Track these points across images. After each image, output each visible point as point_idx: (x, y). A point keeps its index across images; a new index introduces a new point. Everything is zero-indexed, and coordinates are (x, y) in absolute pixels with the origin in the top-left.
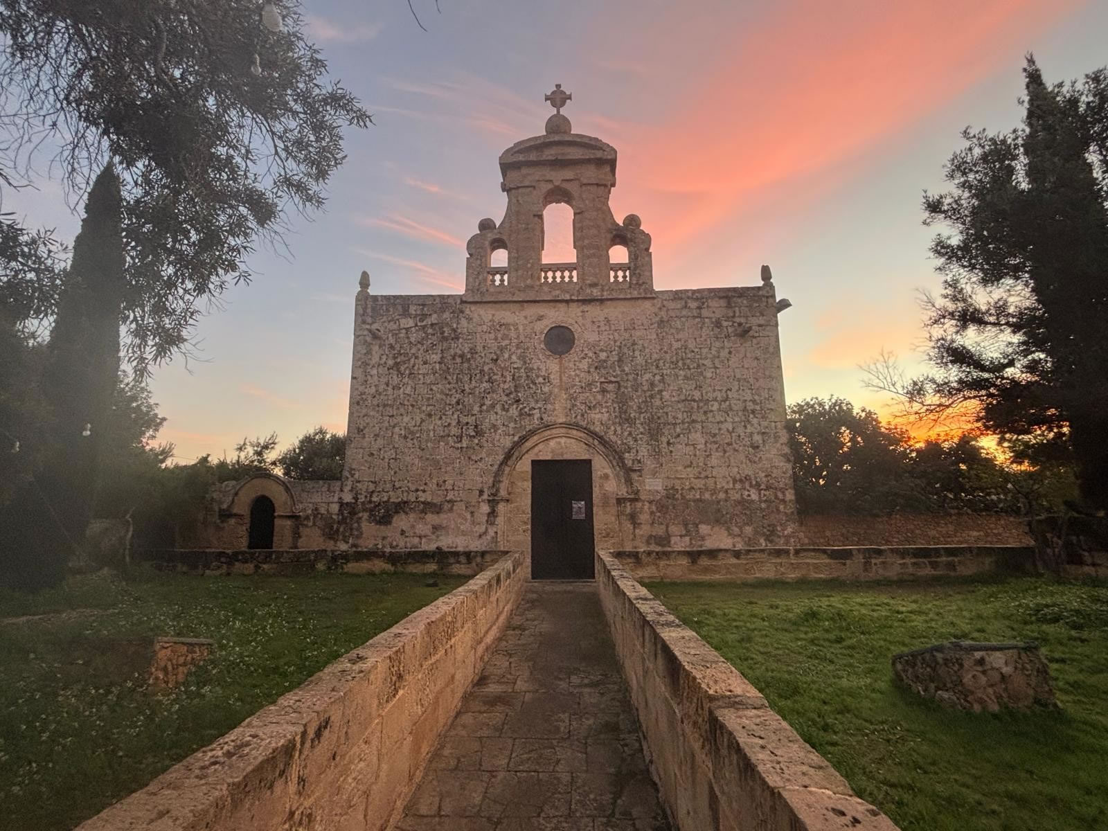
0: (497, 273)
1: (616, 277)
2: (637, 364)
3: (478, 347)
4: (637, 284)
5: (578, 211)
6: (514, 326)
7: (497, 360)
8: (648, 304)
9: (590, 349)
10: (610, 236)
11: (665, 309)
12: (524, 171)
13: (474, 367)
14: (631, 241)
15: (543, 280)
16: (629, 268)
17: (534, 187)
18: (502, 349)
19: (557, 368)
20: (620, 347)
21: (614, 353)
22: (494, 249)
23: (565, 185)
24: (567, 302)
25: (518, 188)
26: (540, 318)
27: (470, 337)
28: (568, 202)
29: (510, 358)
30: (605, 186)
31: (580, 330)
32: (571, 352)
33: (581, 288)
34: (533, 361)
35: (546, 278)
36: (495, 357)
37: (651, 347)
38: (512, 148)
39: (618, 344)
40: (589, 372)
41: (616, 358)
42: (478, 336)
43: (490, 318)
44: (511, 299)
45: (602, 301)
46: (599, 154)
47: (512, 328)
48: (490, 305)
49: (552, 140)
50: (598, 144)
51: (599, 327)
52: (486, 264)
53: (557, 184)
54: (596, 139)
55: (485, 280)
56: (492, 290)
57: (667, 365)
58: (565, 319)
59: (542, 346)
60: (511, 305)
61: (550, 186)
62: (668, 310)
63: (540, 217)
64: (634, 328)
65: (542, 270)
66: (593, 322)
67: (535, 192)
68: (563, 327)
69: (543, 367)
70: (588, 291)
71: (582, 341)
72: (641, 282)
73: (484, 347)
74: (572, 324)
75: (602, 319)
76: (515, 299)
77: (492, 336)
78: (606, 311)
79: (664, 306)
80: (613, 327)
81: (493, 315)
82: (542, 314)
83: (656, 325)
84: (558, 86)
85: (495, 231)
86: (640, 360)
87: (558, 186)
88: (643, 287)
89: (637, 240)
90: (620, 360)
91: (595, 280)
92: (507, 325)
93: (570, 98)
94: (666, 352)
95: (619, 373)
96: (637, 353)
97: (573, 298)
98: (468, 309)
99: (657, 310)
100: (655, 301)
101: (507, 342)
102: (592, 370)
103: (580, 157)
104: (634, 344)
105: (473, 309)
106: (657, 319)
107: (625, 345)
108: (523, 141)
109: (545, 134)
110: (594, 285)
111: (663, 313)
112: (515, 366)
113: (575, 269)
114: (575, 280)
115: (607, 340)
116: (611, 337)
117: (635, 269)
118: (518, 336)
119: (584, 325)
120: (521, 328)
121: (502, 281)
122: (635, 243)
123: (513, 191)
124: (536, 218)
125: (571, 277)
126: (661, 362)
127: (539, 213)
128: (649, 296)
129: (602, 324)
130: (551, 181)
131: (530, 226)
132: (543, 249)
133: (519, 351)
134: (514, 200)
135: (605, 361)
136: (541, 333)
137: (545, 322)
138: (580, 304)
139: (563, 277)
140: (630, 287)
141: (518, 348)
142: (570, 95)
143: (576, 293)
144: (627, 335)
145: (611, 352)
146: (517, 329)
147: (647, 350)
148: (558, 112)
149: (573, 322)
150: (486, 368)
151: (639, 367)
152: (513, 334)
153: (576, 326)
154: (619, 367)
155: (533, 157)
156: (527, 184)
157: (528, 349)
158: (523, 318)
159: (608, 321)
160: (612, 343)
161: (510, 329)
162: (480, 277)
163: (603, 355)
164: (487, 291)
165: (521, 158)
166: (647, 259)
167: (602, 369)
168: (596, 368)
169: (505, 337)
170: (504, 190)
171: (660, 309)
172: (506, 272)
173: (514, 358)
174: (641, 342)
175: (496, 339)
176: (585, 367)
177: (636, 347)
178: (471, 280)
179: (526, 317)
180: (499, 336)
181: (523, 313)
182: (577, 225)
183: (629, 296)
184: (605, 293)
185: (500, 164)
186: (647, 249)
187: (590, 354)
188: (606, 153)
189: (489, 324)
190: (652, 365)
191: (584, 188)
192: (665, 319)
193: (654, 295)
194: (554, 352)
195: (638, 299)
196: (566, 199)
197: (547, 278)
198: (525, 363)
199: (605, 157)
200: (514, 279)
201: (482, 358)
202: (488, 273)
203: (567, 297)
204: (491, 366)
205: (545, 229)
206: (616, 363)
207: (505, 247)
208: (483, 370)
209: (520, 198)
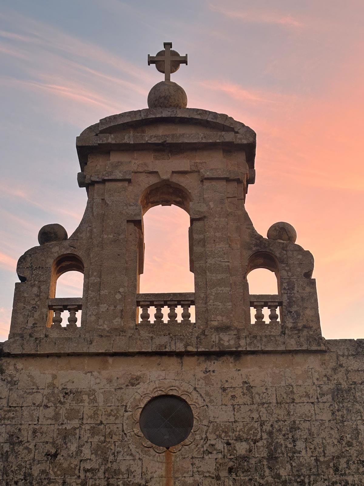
0: (65, 308)
1: (259, 317)
2: (301, 465)
3: (24, 433)
4: (294, 328)
5: (197, 217)
6: (89, 396)
7: (55, 455)
8: (313, 362)
9: (219, 436)
10: (248, 254)
11: (343, 370)
12: (115, 158)
13: (14, 468)
14: (282, 262)
15: (140, 320)
16: (280, 304)
17: (129, 181)
18: (66, 435)
19: (162, 471)
20: (270, 433)
21: (259, 444)
22: (61, 270)
23: (176, 179)
24: (180, 355)
25: (104, 181)
26: (134, 381)
27: (11, 415)
28: (180, 204)
29: (79, 451)
30: (239, 181)
31: (200, 401)
32: (187, 441)
33: (203, 333)
34: (120, 457)
35: (145, 316)
36: (53, 451)
37: (323, 435)
38: (97, 125)
39: (267, 427)
40: (218, 478)
41: (264, 453)
42: (25, 413)
43: (49, 380)
44: (85, 350)
45: (237, 355)
46: (229, 137)
47: (85, 397)
48: (50, 359)
49: (158, 116)
50: (227, 123)
51: (233, 397)
52: (48, 294)
53: (165, 177)
54: (224, 116)
55: (44, 318)
56: (54, 335)
57: (353, 467)
58: (177, 383)
59: (137, 430)
60: (86, 360)
61: (153, 180)
62: (348, 371)
63: (139, 224)
64: (293, 401)
65: (138, 304)
66: (224, 389)
67: (130, 188)
68: (173, 396)
69: (136, 468)
70: (215, 337)
71: (205, 422)
72: (300, 325)
73: (35, 432)
74: (188, 393)
75: (238, 383)
76: (93, 350)
77: (50, 412)
78: (244, 371)
79: (341, 366)
80: (257, 399)
81: (54, 377)
82: (139, 374)
83: (329, 397)
84: (168, 45)
85: (66, 243)
86: (306, 457)
87: (167, 180)
88: (305, 333)
89: (290, 262)
90: (272, 457)
91: (226, 321)
92: (77, 394)
93: (184, 61)
94: (349, 444)
95: (270, 479)
96: (300, 445)
97: (190, 349)
98: (11, 368)
99: (330, 372)
100: (327, 357)
101: (75, 423)
102: (224, 474)
103: (200, 140)
104: (294, 428)
105: (20, 366)
106: (332, 386)
107: (280, 430)
108: (115, 117)
109: (147, 107)
110: (224, 329)
111: (340, 376)
112: (88, 467)
113: (193, 303)
114: (193, 319)
115: (248, 420)
116: (255, 415)
117: (290, 304)
118: (95, 413)
119: (207, 394)
120: (101, 399)
121: (72, 320)
122: (287, 265)
123: (97, 186)
124: (132, 226)
125: (186, 316)
126: (343, 461)
127: (138, 218)
128: (314, 348)
129: (239, 392)
130: (156, 173)
131: (122, 236)
132: (141, 272)
133: (96, 439)
134: (98, 200)
135: (245, 458)
136: (137, 407)
137: (142, 388)
138: (202, 358)
139: (172, 316)
140: (283, 333)
141: (93, 434)
142: (186, 57)
143: (194, 340)
144: (282, 413)
145: (255, 442)
146: (95, 400)
147: (318, 440)
148: (168, 78)
149: (191, 390)
150: (36, 471)
151: (304, 471)
152: (86, 409)
153: (195, 395)
154: (270, 468)
155: (129, 138)
156: (118, 175)
157: (111, 435)
158: (105, 382)
159: (250, 388)
160: (256, 425)
161: (82, 401)
162: (37, 315)
163: (241, 448)
164: (46, 336)
165: (111, 139)
166: (308, 289)
167: (240, 473)
168: (230, 470)
169: (72, 414)
170: (81, 185)
171: (334, 370)
172: (79, 307)
173: (87, 452)
174: (306, 425)
175: (56, 417)
176: (212, 471)
177: (298, 433)
178: (21, 319)
179: (110, 381)
180: (63, 412)
181: (105, 373)
182: (195, 236)
183: (282, 348)
184: (242, 342)
185: (77, 147)
186: (308, 274)
187: (220, 446)
188: (239, 136)
189: (46, 392)
190: (328, 467)
191: (207, 184)
192: (344, 385)
193: (323, 348)
194: (156, 441)
195: (296, 352)
196: (179, 199)
197: (148, 316)
198: (106, 460)
199: (239, 142)
200: (93, 318)
201: (30, 451)
202: (50, 307)
203: (180, 347)
204: (45, 466)
205: (145, 241)
206: (265, 463)
207: (80, 268)
208: (30, 475)
209: (106, 197)
